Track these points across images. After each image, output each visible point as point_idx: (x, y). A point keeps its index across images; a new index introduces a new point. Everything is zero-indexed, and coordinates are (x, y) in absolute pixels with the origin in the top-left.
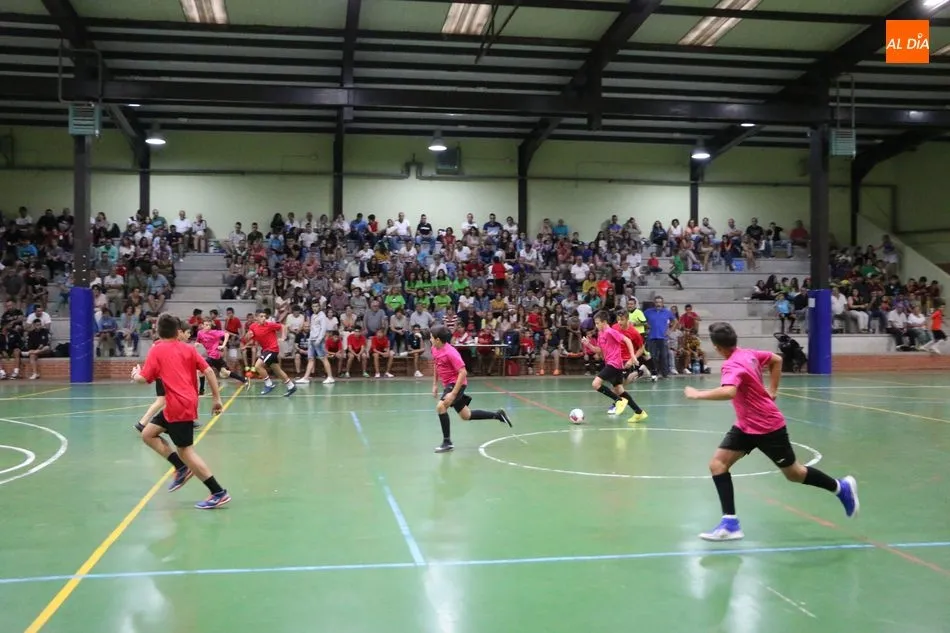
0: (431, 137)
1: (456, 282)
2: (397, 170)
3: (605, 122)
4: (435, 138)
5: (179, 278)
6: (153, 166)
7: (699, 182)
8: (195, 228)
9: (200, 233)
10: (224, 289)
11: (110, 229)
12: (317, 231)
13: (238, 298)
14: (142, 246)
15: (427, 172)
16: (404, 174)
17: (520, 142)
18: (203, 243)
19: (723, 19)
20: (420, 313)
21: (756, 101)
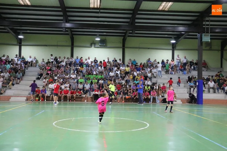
0: (96, 36)
1: (100, 76)
2: (89, 45)
3: (136, 32)
4: (97, 36)
5: (26, 74)
6: (22, 44)
7: (175, 49)
8: (33, 60)
9: (34, 62)
10: (37, 77)
11: (10, 60)
12: (65, 62)
13: (41, 79)
14: (16, 65)
15: (97, 46)
16: (91, 46)
17: (122, 38)
18: (35, 64)
20: (87, 84)
21: (186, 26)
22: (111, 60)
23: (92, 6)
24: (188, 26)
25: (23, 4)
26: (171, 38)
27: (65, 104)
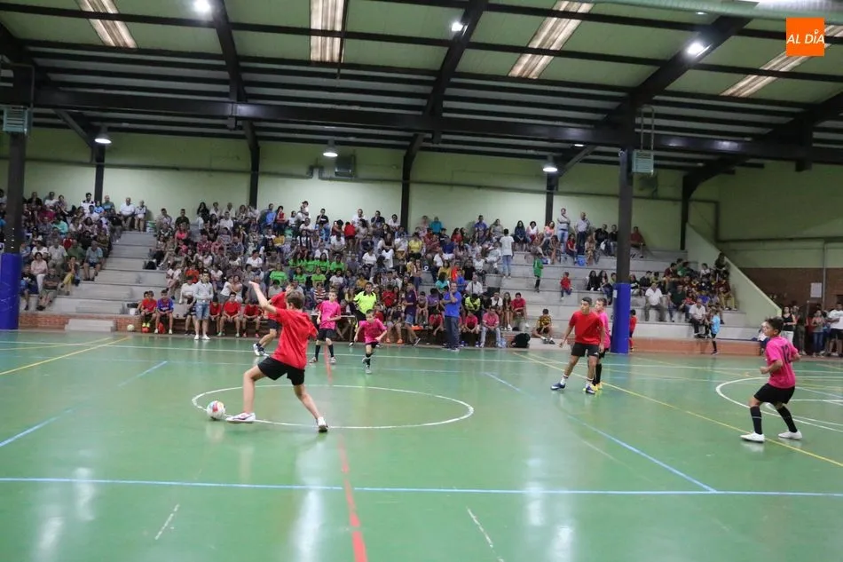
0: (325, 145)
1: (334, 263)
2: (304, 171)
4: (329, 146)
5: (115, 251)
6: (107, 161)
7: (554, 191)
8: (138, 211)
9: (141, 216)
10: (147, 261)
11: (69, 209)
12: (233, 219)
13: (158, 269)
14: (87, 224)
15: (326, 174)
16: (310, 175)
17: (403, 152)
18: (142, 224)
19: (537, 56)
21: (589, 126)
22: (368, 217)
23: (315, 56)
24: (593, 126)
25: (113, 44)
26: (544, 158)
27: (227, 344)
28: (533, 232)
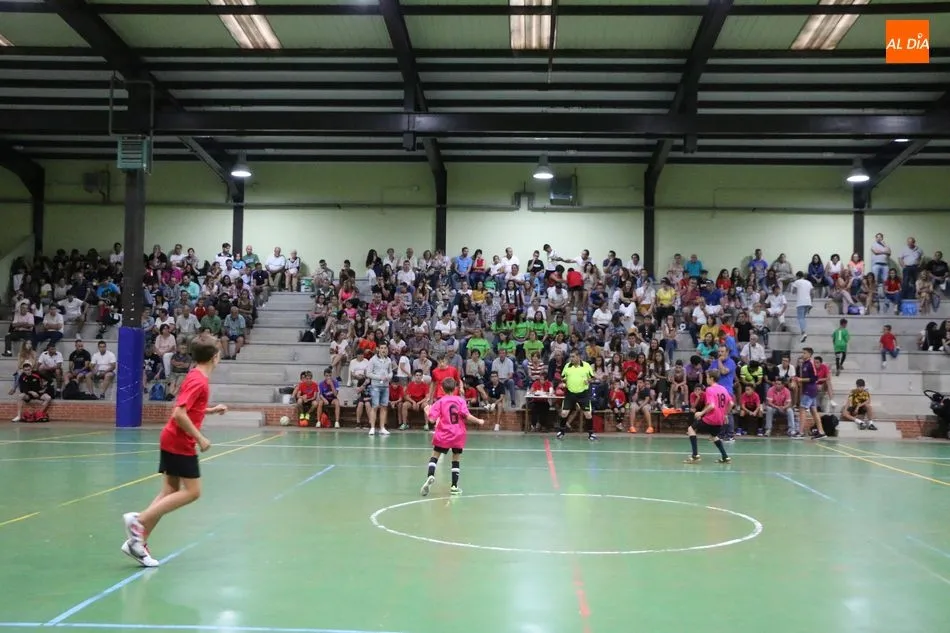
0: (537, 164)
1: (554, 325)
2: (508, 202)
3: (701, 142)
4: (541, 165)
5: (262, 316)
6: (247, 200)
7: (865, 209)
8: (289, 264)
9: (293, 271)
10: (304, 331)
11: (201, 266)
12: (415, 269)
13: (317, 340)
14: (224, 285)
15: (538, 203)
16: (515, 205)
17: (644, 167)
18: (295, 281)
19: (835, 16)
20: (502, 361)
22: (598, 260)
23: (518, 42)
24: (922, 111)
25: (251, 46)
26: (848, 162)
27: (413, 440)
28: (836, 269)
